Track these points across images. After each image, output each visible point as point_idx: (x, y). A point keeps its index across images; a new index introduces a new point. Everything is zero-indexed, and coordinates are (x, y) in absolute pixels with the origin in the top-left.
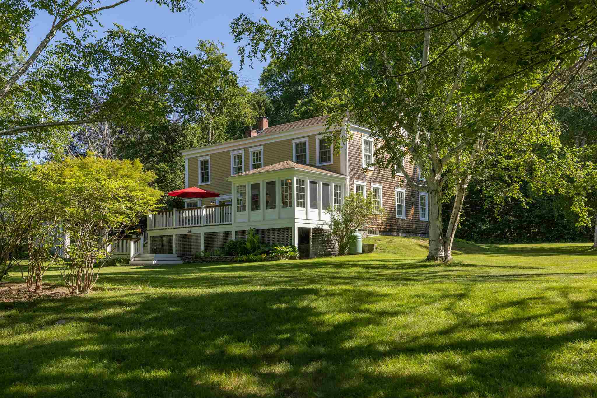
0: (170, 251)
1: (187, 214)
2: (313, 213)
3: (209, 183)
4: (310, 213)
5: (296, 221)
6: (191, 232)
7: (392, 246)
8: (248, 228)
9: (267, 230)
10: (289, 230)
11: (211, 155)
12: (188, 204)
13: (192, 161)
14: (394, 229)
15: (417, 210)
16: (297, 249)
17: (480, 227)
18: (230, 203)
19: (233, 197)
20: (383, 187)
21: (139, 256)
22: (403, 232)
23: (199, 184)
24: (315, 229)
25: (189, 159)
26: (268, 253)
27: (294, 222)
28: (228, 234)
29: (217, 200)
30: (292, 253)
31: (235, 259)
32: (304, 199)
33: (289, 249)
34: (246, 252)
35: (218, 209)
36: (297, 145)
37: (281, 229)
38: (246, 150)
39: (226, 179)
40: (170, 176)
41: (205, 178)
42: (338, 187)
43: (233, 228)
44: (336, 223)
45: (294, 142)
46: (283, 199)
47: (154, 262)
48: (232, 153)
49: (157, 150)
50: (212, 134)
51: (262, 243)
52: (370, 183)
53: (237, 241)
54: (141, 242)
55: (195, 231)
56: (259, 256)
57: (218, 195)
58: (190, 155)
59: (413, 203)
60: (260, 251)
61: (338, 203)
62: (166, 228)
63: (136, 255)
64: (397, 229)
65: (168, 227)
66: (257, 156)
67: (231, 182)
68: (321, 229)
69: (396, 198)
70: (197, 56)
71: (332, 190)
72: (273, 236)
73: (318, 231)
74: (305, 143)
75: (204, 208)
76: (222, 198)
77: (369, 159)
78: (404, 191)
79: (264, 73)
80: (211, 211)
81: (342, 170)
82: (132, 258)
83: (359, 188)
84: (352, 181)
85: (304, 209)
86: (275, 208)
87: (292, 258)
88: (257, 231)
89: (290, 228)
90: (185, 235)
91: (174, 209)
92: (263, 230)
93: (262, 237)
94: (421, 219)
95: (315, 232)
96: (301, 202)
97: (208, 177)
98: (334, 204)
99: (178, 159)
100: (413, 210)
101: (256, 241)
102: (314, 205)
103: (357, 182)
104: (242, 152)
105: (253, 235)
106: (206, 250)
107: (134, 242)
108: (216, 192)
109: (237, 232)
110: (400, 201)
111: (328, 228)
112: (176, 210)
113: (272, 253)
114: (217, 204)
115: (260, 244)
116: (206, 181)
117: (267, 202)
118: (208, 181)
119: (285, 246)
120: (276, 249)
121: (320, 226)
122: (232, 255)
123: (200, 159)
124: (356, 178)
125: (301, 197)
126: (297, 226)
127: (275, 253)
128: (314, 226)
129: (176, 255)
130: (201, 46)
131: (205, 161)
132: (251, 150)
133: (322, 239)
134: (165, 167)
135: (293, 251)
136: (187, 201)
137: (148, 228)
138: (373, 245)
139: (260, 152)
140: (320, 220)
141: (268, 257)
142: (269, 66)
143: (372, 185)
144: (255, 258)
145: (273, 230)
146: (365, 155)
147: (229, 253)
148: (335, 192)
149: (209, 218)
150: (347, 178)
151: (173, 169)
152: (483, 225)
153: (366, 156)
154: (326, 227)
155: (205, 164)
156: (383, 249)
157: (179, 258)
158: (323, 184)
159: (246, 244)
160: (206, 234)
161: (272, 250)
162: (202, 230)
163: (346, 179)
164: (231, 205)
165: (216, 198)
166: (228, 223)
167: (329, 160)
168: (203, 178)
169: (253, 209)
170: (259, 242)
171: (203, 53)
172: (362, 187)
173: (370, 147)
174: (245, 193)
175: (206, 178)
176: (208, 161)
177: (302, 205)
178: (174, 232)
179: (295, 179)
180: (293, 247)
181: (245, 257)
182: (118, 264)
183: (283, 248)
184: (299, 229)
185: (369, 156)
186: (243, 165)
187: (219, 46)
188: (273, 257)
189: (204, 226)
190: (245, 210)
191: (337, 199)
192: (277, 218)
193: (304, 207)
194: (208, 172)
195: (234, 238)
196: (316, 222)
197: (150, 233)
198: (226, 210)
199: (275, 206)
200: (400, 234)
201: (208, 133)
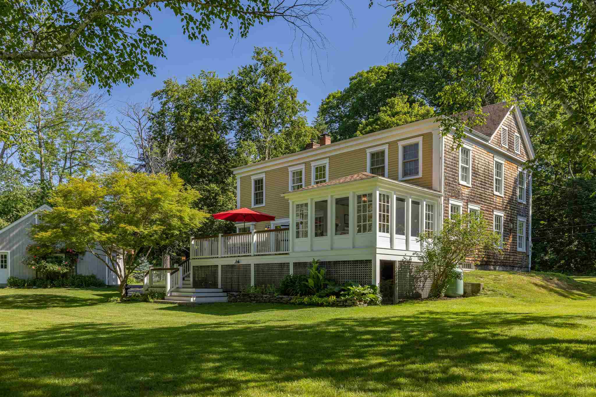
0: (214, 285)
1: (235, 240)
2: (399, 241)
3: (264, 204)
4: (395, 241)
5: (378, 251)
6: (238, 262)
7: (502, 285)
8: (312, 260)
9: (336, 263)
10: (368, 263)
11: (265, 172)
12: (240, 229)
13: (245, 180)
14: (491, 262)
15: (514, 237)
16: (378, 291)
17: (542, 258)
18: (287, 227)
19: (292, 220)
20: (481, 209)
21: (177, 290)
22: (500, 265)
23: (253, 206)
24: (402, 263)
25: (241, 178)
26: (338, 295)
27: (375, 253)
28: (284, 266)
29: (273, 224)
30: (372, 296)
31: (292, 301)
32: (388, 222)
33: (367, 290)
34: (308, 292)
35: (273, 234)
36: (373, 155)
37: (356, 262)
38: (307, 164)
39: (282, 195)
40: (221, 198)
41: (258, 200)
42: (430, 207)
43: (291, 259)
44: (430, 255)
45: (368, 151)
46: (359, 222)
47: (192, 300)
48: (290, 169)
49: (208, 170)
50: (269, 154)
51: (329, 280)
52: (467, 203)
53: (295, 277)
54: (180, 274)
55: (244, 261)
56: (326, 299)
57: (272, 218)
58: (242, 173)
59: (511, 230)
60: (326, 291)
61: (429, 228)
62: (211, 256)
63: (172, 289)
64: (495, 262)
65: (212, 256)
66: (320, 170)
67: (288, 200)
68: (409, 262)
69: (494, 223)
70: (253, 67)
71: (424, 210)
72: (346, 271)
73: (406, 264)
74: (383, 153)
75: (255, 233)
76: (278, 222)
77: (466, 173)
78: (502, 215)
79: (322, 105)
80: (264, 237)
81: (435, 184)
82: (168, 293)
83: (455, 208)
84: (447, 200)
85: (388, 235)
86: (348, 233)
87: (372, 303)
88: (322, 264)
89: (370, 261)
90: (232, 266)
91: (220, 235)
92: (331, 262)
93: (328, 273)
94: (519, 249)
95: (401, 266)
96: (384, 225)
97: (262, 199)
98: (424, 229)
99: (230, 180)
100: (511, 239)
101: (321, 278)
102: (400, 231)
103: (452, 201)
104: (303, 167)
105: (317, 269)
106: (256, 286)
107: (171, 274)
108: (271, 215)
109: (295, 264)
110: (498, 227)
111: (419, 261)
112: (222, 236)
113: (344, 295)
114: (272, 229)
115: (327, 282)
116: (260, 203)
117: (337, 225)
118: (262, 203)
119: (363, 286)
120: (349, 290)
121: (408, 258)
122: (288, 295)
123: (253, 178)
124: (452, 196)
125: (385, 218)
126: (379, 258)
127: (348, 295)
128: (400, 258)
129: (221, 290)
130: (258, 53)
131: (259, 181)
132: (313, 164)
133: (410, 275)
134: (216, 188)
135: (373, 294)
136: (239, 225)
137: (191, 257)
138: (479, 285)
139: (324, 167)
140: (407, 250)
141: (339, 300)
142: (328, 98)
143: (469, 206)
144: (320, 301)
145: (344, 262)
146: (462, 166)
147: (285, 292)
148: (426, 213)
149: (262, 246)
150: (442, 195)
151: (224, 191)
152: (545, 255)
153: (463, 168)
154: (415, 259)
155: (259, 183)
156: (493, 290)
157: (225, 294)
158: (413, 202)
159: (307, 281)
160: (257, 266)
161: (344, 290)
162: (252, 261)
163: (440, 197)
164: (288, 229)
165: (272, 222)
166: (284, 252)
167: (417, 173)
168: (257, 200)
169: (316, 235)
170: (325, 279)
171: (259, 63)
172: (458, 209)
173: (467, 157)
174: (307, 215)
175: (260, 200)
176: (262, 180)
177: (385, 229)
178: (220, 262)
179: (378, 193)
180: (373, 287)
181: (306, 299)
182: (151, 300)
183: (359, 289)
184: (382, 262)
185: (466, 168)
186: (303, 183)
187: (278, 56)
188: (346, 301)
189: (255, 256)
190: (306, 236)
191: (429, 223)
192: (351, 246)
193: (388, 232)
194: (262, 192)
195: (291, 272)
196: (403, 253)
197: (193, 263)
198: (282, 235)
199: (348, 230)
200: (497, 268)
201: (265, 153)
